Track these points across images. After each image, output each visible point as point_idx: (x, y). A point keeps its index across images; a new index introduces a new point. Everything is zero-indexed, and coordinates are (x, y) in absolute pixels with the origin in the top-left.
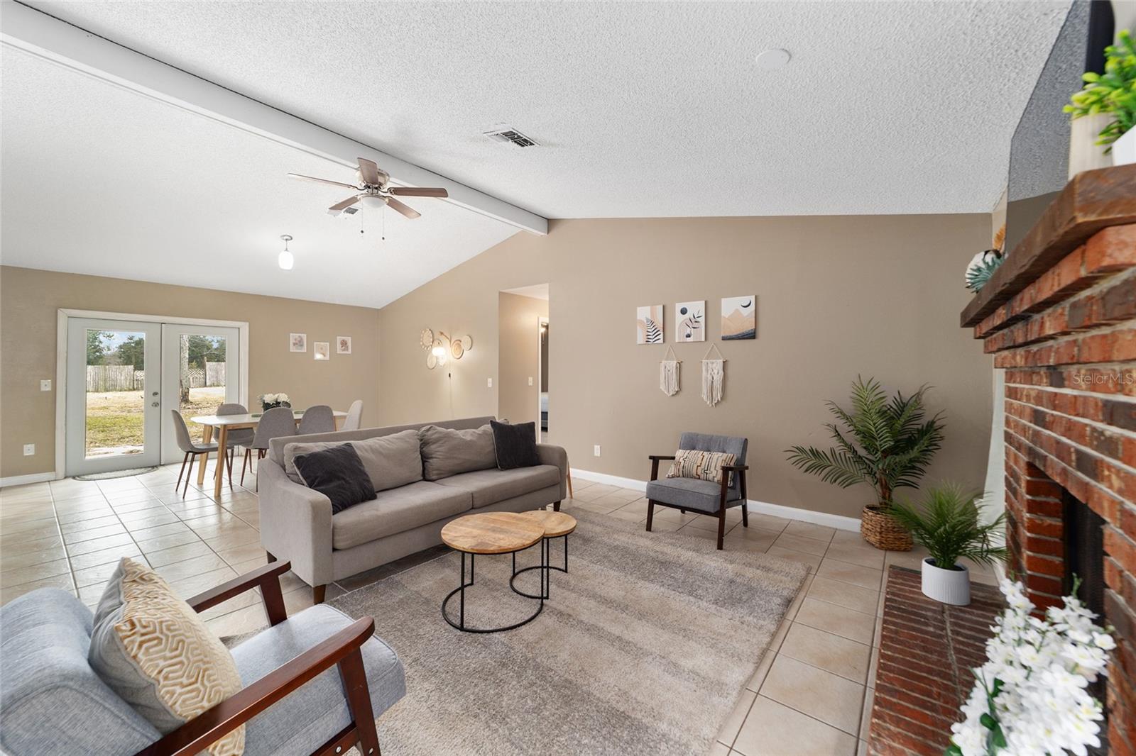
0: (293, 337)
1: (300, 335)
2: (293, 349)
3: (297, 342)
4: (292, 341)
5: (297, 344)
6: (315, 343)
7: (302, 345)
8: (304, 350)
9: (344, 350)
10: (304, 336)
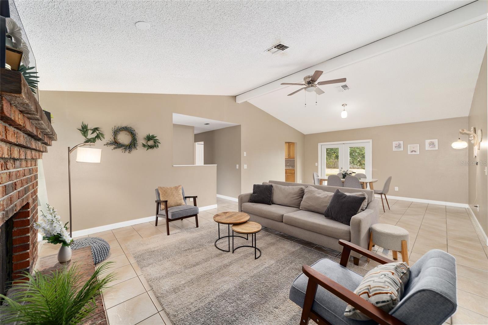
0: (395, 143)
1: (399, 142)
2: (394, 149)
3: (397, 146)
4: (394, 145)
5: (397, 147)
6: (409, 145)
7: (400, 147)
8: (402, 149)
9: (432, 148)
10: (402, 142)
